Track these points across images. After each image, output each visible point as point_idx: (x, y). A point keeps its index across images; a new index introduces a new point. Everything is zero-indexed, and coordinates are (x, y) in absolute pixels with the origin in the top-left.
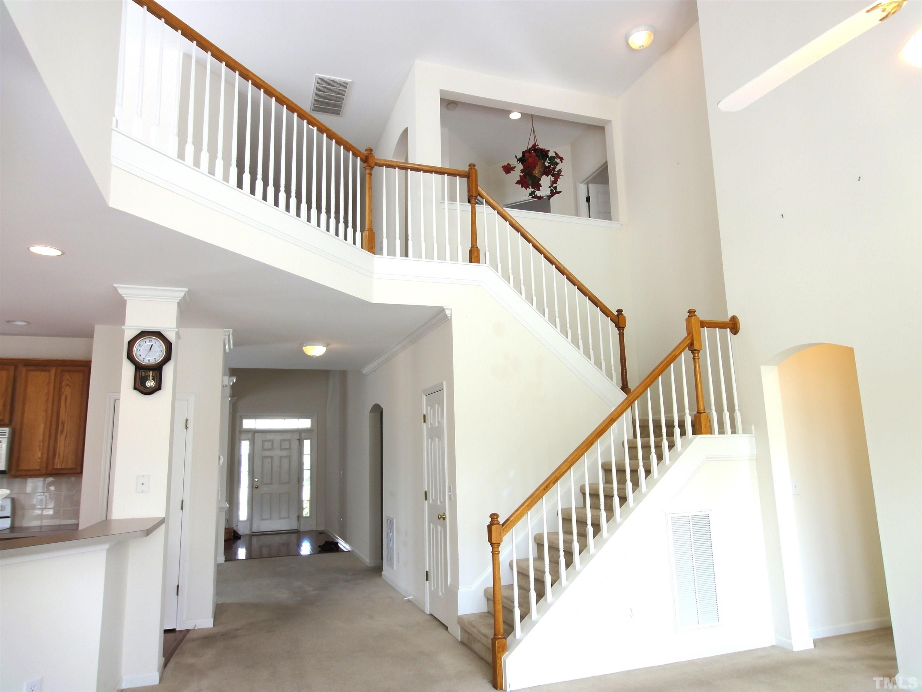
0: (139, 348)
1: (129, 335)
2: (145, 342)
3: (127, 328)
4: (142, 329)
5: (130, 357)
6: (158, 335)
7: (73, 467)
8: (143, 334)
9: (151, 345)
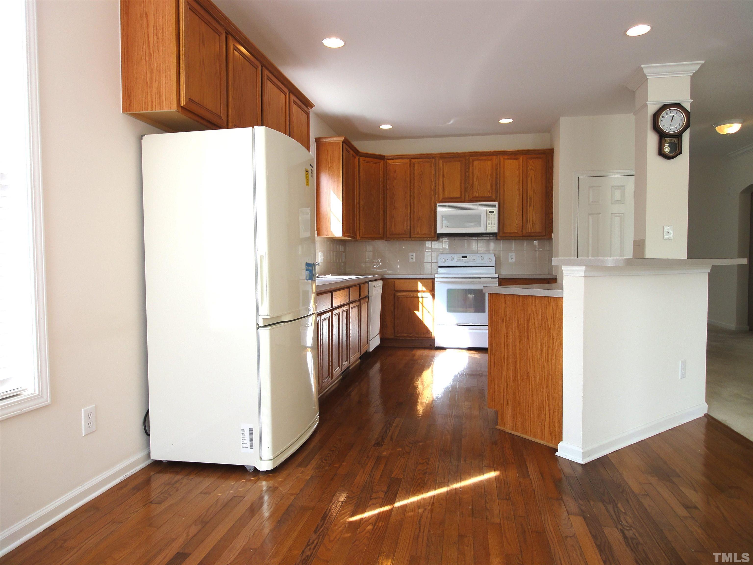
0: (662, 119)
1: (652, 109)
2: (667, 114)
3: (650, 103)
4: (663, 103)
5: (656, 128)
6: (678, 105)
7: (540, 231)
8: (665, 107)
9: (672, 116)
